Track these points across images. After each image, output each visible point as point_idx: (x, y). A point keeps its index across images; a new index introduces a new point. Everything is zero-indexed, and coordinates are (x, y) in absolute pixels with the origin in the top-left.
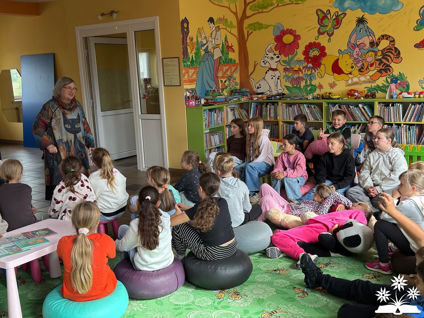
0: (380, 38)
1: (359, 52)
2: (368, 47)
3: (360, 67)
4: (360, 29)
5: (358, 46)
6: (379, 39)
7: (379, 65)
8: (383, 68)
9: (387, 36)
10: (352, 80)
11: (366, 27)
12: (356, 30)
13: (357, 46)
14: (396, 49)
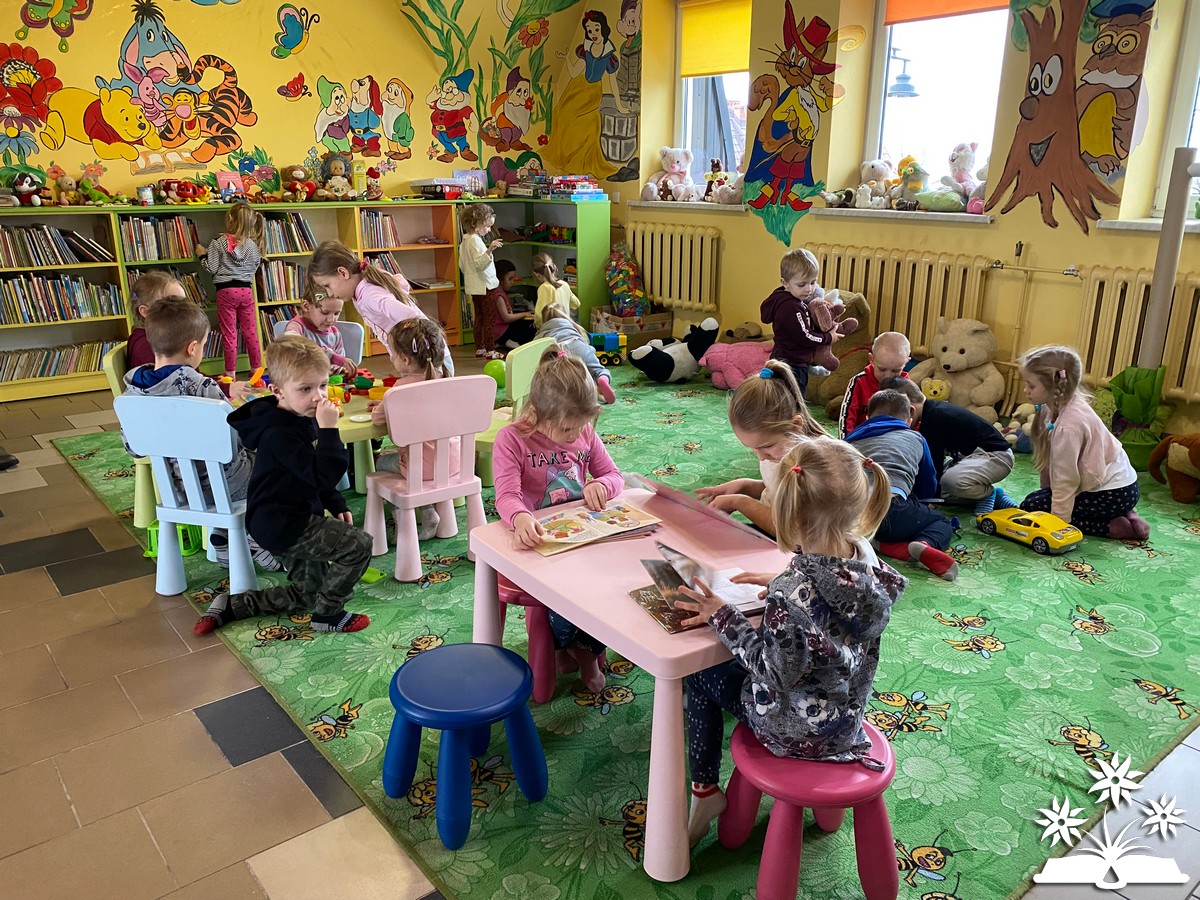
0: (201, 61)
1: (154, 88)
2: (175, 79)
3: (163, 128)
4: (149, 32)
5: (149, 73)
6: (198, 63)
7: (209, 126)
8: (219, 134)
9: (218, 59)
10: (147, 160)
11: (162, 29)
12: (138, 32)
13: (147, 74)
14: (241, 93)
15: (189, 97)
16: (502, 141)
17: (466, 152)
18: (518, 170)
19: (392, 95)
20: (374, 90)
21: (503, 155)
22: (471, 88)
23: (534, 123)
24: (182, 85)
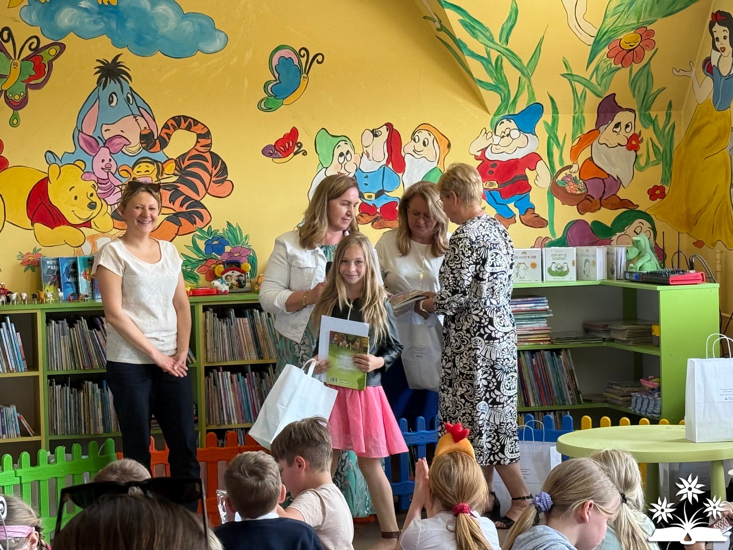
0: (169, 124)
1: (110, 160)
2: (137, 148)
3: (116, 206)
4: (111, 96)
5: (107, 143)
6: (166, 126)
7: (172, 200)
8: (184, 209)
9: (190, 120)
10: (94, 245)
11: (126, 90)
12: (99, 97)
13: (104, 144)
14: (216, 158)
15: (152, 168)
16: (588, 197)
17: (529, 216)
18: (614, 238)
19: (419, 146)
20: (394, 142)
21: (589, 218)
22: (540, 127)
23: (641, 169)
24: (145, 153)
